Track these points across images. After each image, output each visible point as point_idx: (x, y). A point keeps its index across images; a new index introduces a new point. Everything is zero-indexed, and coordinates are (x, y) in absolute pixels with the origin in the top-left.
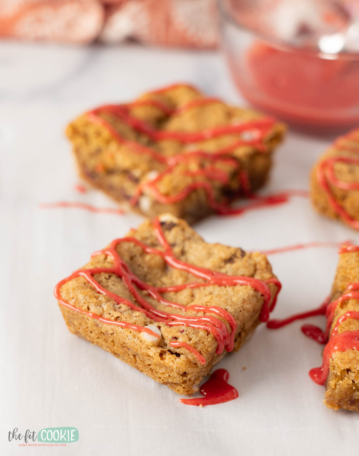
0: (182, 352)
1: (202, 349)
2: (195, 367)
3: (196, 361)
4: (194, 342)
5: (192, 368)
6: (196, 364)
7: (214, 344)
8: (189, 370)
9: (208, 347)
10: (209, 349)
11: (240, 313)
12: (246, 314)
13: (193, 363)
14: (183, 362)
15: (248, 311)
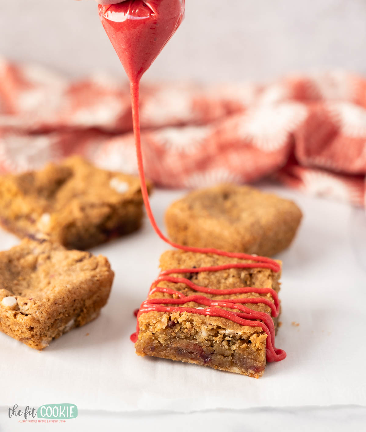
0: (29, 312)
1: (43, 310)
2: (38, 323)
3: (39, 318)
4: (38, 305)
5: (35, 323)
6: (39, 321)
7: (53, 307)
8: (33, 325)
9: (48, 309)
10: (48, 310)
11: (77, 290)
12: (82, 291)
13: (37, 320)
14: (29, 319)
15: (84, 290)
